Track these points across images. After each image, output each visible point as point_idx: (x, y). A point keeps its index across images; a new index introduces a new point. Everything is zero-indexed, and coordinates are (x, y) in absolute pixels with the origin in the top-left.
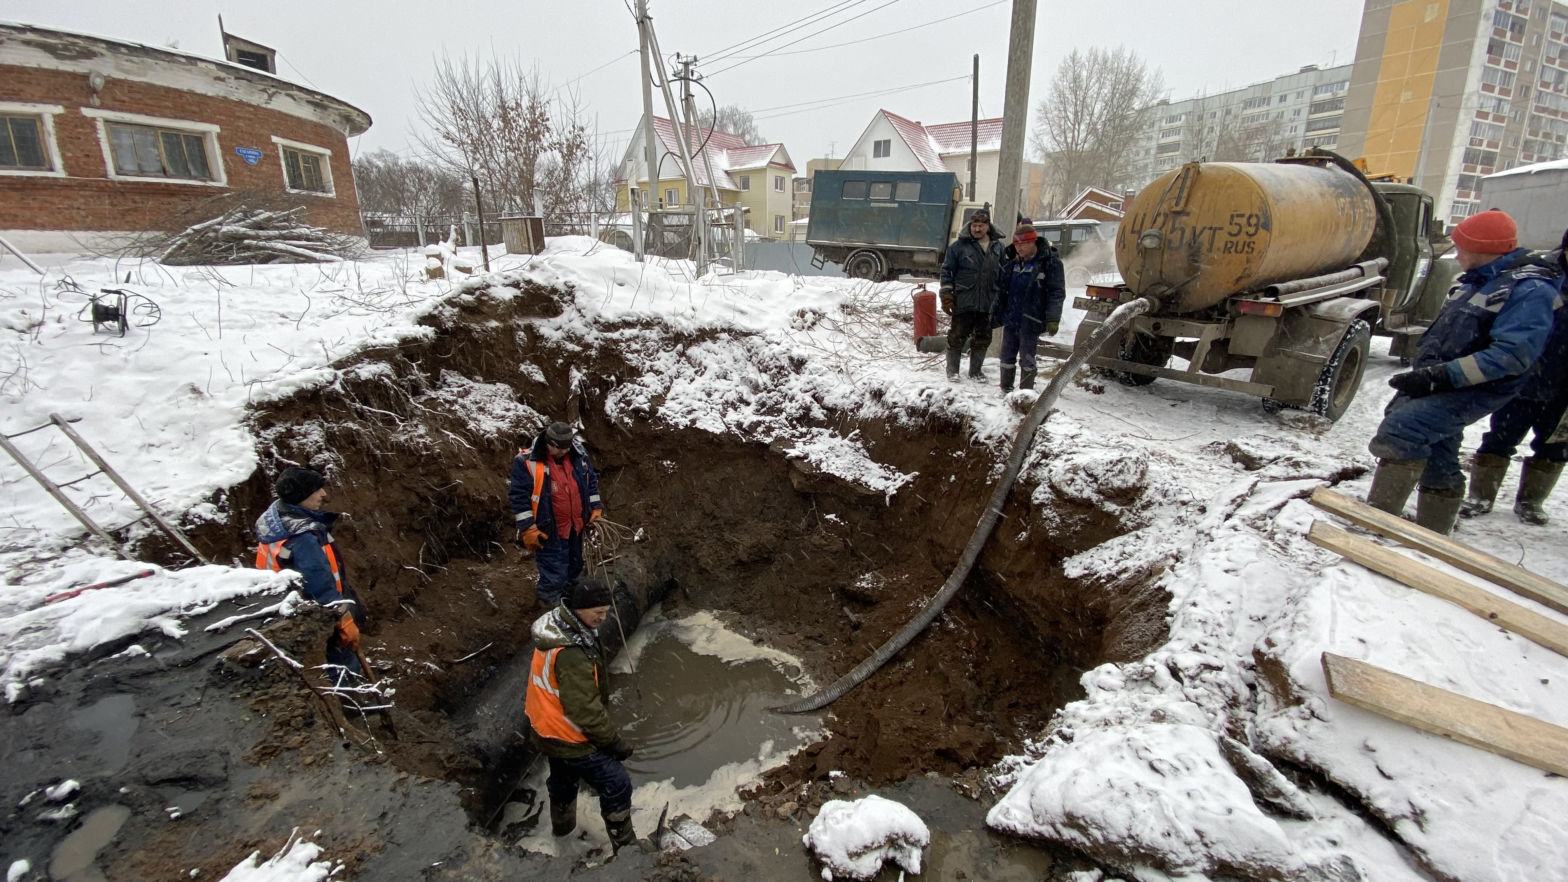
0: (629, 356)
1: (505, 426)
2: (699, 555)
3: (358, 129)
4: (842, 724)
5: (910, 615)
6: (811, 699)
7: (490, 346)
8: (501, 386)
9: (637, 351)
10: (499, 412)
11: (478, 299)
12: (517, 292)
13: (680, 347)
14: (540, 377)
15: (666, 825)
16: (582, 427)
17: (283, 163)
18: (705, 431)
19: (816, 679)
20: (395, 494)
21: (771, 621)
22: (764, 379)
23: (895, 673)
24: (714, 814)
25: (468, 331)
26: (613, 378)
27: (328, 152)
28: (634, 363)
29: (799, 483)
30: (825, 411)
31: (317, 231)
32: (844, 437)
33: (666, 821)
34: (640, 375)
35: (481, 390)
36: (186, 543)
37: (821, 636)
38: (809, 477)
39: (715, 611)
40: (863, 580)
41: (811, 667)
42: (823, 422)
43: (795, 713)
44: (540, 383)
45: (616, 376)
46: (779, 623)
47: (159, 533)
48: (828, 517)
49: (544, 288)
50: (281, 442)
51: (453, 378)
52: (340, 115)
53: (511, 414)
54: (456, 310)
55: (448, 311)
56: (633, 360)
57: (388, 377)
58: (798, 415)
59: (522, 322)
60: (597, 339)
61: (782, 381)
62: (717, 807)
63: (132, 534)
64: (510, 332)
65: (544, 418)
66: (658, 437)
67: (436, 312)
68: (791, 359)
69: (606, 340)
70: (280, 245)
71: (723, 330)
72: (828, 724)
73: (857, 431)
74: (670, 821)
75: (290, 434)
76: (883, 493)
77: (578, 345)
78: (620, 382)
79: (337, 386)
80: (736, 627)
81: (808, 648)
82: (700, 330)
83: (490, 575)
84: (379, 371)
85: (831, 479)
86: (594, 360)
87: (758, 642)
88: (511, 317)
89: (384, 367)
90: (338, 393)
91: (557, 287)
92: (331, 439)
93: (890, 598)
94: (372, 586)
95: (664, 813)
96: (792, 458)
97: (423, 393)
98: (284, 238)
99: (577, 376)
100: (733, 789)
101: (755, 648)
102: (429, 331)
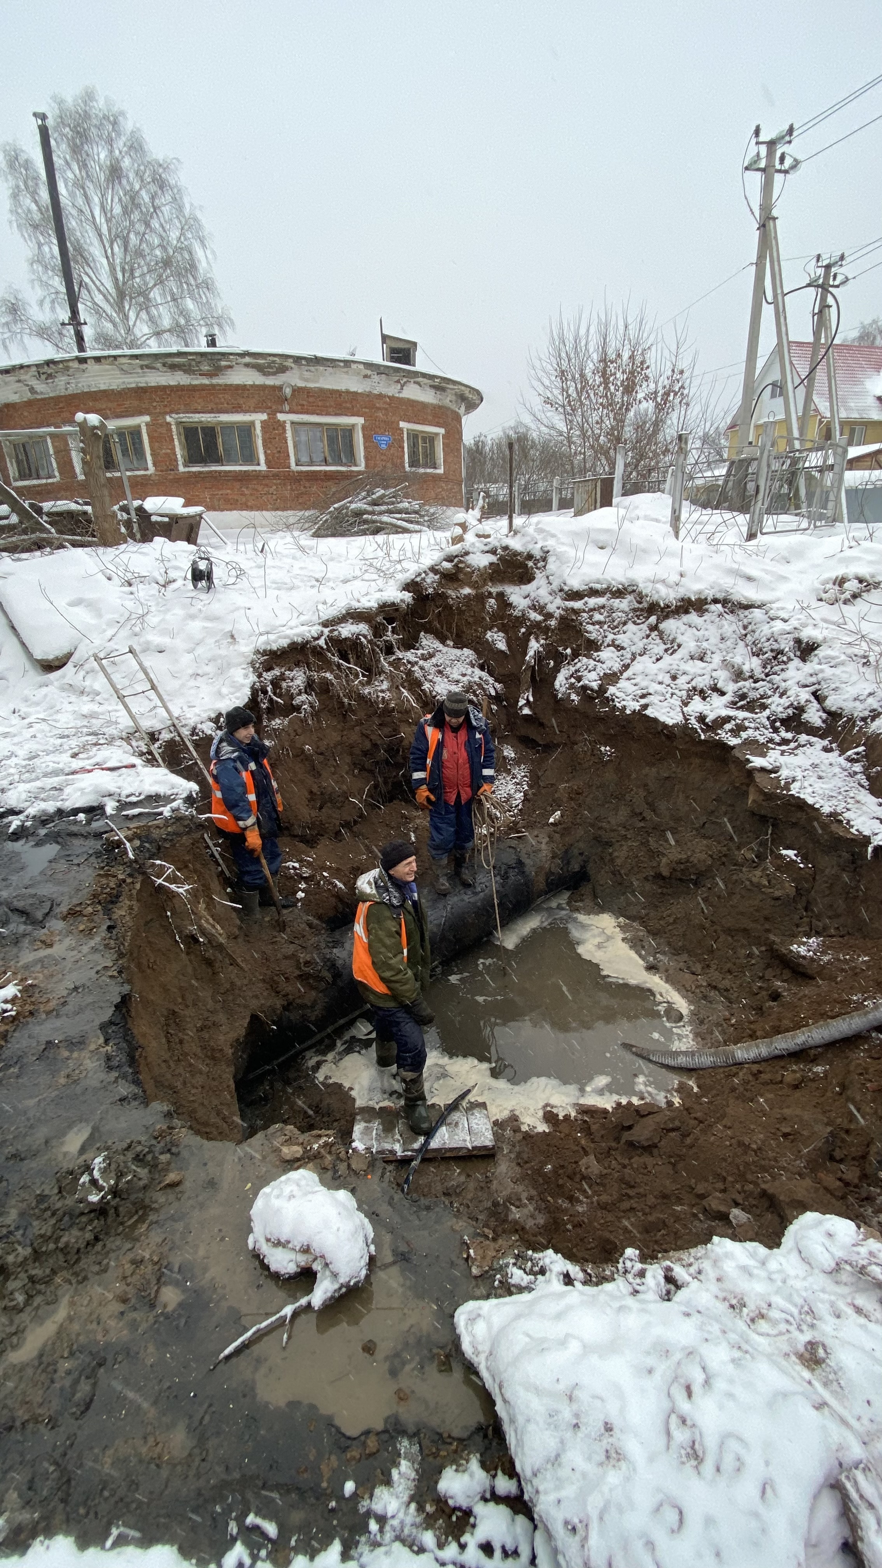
0: (590, 628)
1: (456, 689)
2: (616, 854)
3: (471, 406)
4: (698, 1097)
5: (845, 1008)
6: (677, 1054)
7: (461, 612)
8: (466, 651)
9: (600, 623)
10: (456, 676)
11: (456, 566)
12: (493, 559)
13: (653, 619)
14: (502, 646)
15: (464, 1103)
16: (531, 699)
17: (406, 445)
18: (655, 720)
19: (697, 1035)
20: (354, 736)
21: (676, 952)
22: (753, 664)
23: (793, 1072)
24: (510, 1118)
25: (444, 596)
26: (569, 651)
27: (442, 431)
28: (593, 636)
29: (754, 801)
30: (824, 716)
31: (416, 505)
32: (842, 752)
33: (466, 1100)
34: (598, 650)
35: (447, 653)
36: (192, 749)
37: (727, 990)
38: (769, 797)
39: (621, 919)
40: (804, 944)
41: (698, 1020)
42: (819, 729)
43: (650, 1061)
44: (502, 652)
45: (572, 649)
46: (685, 957)
47: (177, 738)
48: (784, 852)
49: (520, 554)
50: (275, 683)
51: (428, 642)
52: (456, 394)
53: (465, 679)
54: (437, 577)
55: (431, 578)
56: (593, 632)
57: (365, 637)
58: (784, 716)
59: (494, 590)
60: (558, 608)
61: (776, 668)
62: (517, 1113)
63: (161, 737)
64: (481, 598)
65: (498, 686)
66: (601, 719)
67: (418, 579)
68: (798, 641)
69: (566, 610)
70: (385, 518)
71: (715, 601)
72: (682, 1089)
73: (861, 749)
74: (470, 1102)
75: (282, 677)
76: (867, 840)
77: (540, 614)
78: (576, 655)
79: (322, 642)
80: (636, 944)
81: (705, 997)
82: (683, 600)
83: (418, 821)
84: (357, 631)
85: (801, 805)
86: (553, 631)
87: (651, 968)
88: (485, 584)
89: (363, 628)
90: (321, 648)
91: (533, 552)
92: (310, 686)
93: (832, 979)
94: (321, 808)
95: (469, 1091)
96: (755, 769)
97: (393, 653)
98: (390, 512)
99: (534, 646)
100: (542, 1104)
101: (645, 973)
102: (407, 596)
